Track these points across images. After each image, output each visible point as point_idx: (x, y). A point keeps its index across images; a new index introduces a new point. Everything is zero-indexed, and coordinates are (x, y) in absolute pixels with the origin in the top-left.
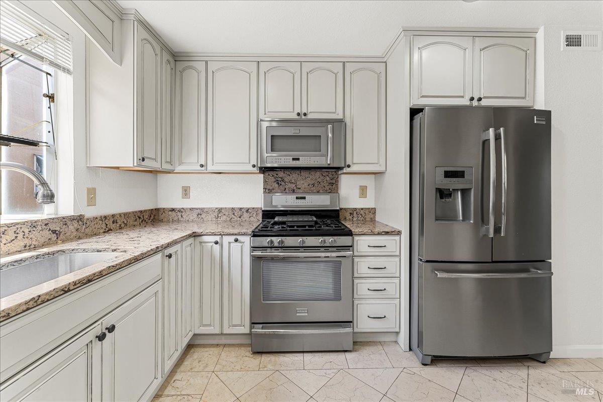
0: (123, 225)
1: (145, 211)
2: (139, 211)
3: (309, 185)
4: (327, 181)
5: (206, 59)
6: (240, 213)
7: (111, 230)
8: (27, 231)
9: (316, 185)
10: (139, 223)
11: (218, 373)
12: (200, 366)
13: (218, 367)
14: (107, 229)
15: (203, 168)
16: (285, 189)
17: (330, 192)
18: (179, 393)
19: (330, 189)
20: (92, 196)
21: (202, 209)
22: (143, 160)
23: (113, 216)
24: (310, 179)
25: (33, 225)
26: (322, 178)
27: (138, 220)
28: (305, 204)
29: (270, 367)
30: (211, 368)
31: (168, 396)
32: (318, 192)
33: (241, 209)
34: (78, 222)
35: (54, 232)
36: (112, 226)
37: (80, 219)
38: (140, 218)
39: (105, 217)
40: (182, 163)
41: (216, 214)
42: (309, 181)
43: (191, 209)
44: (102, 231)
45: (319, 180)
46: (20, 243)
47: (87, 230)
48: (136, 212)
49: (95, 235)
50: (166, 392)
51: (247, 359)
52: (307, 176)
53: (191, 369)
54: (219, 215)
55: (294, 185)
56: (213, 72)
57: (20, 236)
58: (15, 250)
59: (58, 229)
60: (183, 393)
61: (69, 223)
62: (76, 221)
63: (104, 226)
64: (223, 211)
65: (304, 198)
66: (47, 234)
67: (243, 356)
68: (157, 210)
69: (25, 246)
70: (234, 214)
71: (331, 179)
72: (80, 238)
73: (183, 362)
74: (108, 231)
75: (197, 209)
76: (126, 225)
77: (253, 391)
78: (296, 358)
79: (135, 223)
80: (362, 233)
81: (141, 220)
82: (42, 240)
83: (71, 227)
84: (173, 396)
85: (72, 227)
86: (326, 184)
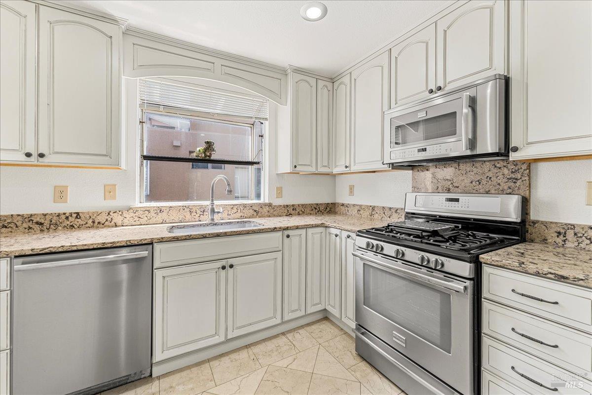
0: (301, 213)
1: (321, 204)
2: (315, 204)
3: (472, 182)
4: (503, 175)
5: (349, 71)
6: (390, 213)
7: (292, 215)
8: (242, 209)
9: (484, 182)
10: (315, 213)
11: (321, 347)
12: (317, 335)
13: (327, 344)
14: (289, 214)
15: (348, 169)
16: (438, 187)
17: (510, 194)
18: (292, 341)
19: (510, 188)
20: (280, 192)
21: (360, 206)
22: (295, 167)
23: (293, 205)
24: (473, 174)
25: (245, 206)
26: (496, 170)
27: (314, 210)
28: (458, 209)
29: (358, 374)
30: (320, 341)
31: (287, 338)
32: (487, 192)
33: (390, 209)
34: (269, 207)
35: (255, 211)
36: (293, 212)
37: (270, 205)
38: (316, 209)
39: (287, 206)
40: (337, 166)
41: (370, 211)
42: (472, 176)
43: (354, 205)
44: (285, 214)
45: (490, 174)
46: (238, 215)
47: (275, 213)
48: (313, 204)
49: (280, 216)
50: (288, 335)
51: (349, 354)
52: (468, 169)
53: (312, 333)
54: (373, 213)
55: (450, 183)
56: (355, 80)
57: (239, 211)
58: (237, 217)
59: (258, 210)
60: (294, 342)
61: (263, 207)
62: (268, 206)
63: (286, 211)
64: (375, 209)
65: (457, 200)
66: (251, 211)
67: (348, 350)
68: (334, 204)
69: (241, 217)
70: (384, 213)
71: (512, 172)
72: (270, 216)
73: (312, 325)
74: (289, 215)
75: (357, 205)
76: (303, 212)
77: (327, 378)
78: (389, 390)
79: (311, 212)
80: (499, 264)
81: (317, 211)
82: (249, 215)
83: (264, 209)
84: (289, 339)
85: (266, 209)
86: (501, 180)
